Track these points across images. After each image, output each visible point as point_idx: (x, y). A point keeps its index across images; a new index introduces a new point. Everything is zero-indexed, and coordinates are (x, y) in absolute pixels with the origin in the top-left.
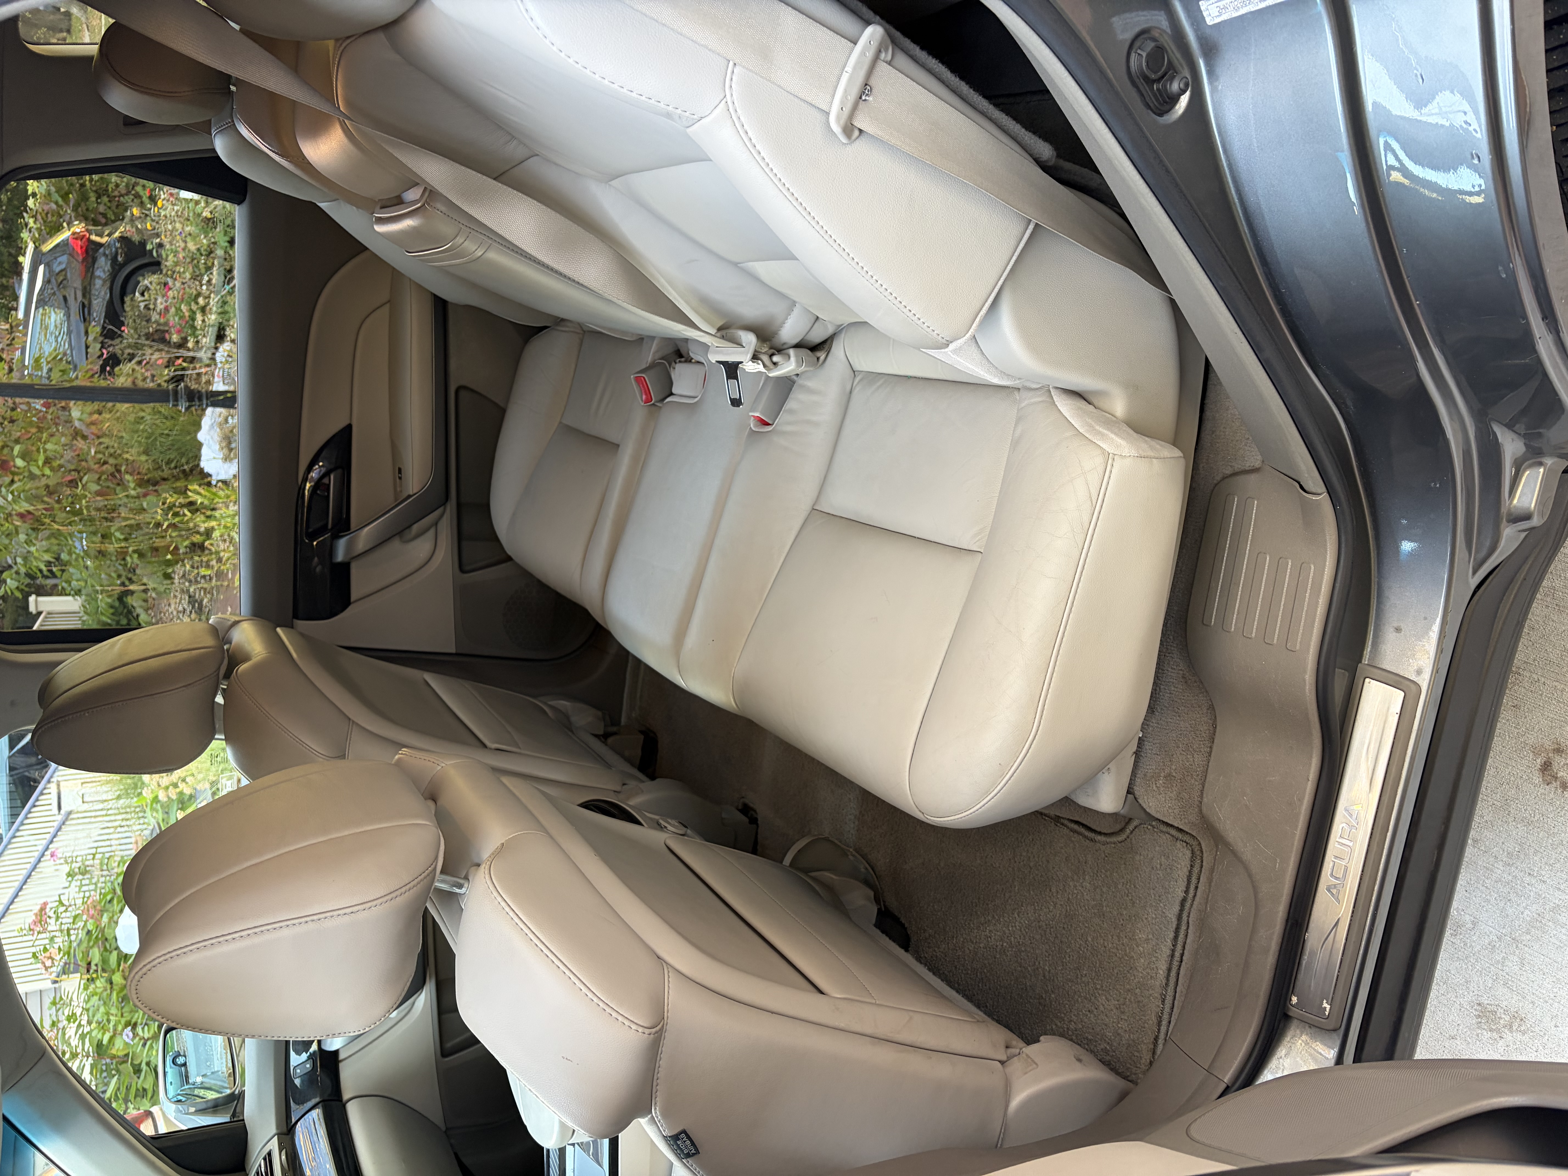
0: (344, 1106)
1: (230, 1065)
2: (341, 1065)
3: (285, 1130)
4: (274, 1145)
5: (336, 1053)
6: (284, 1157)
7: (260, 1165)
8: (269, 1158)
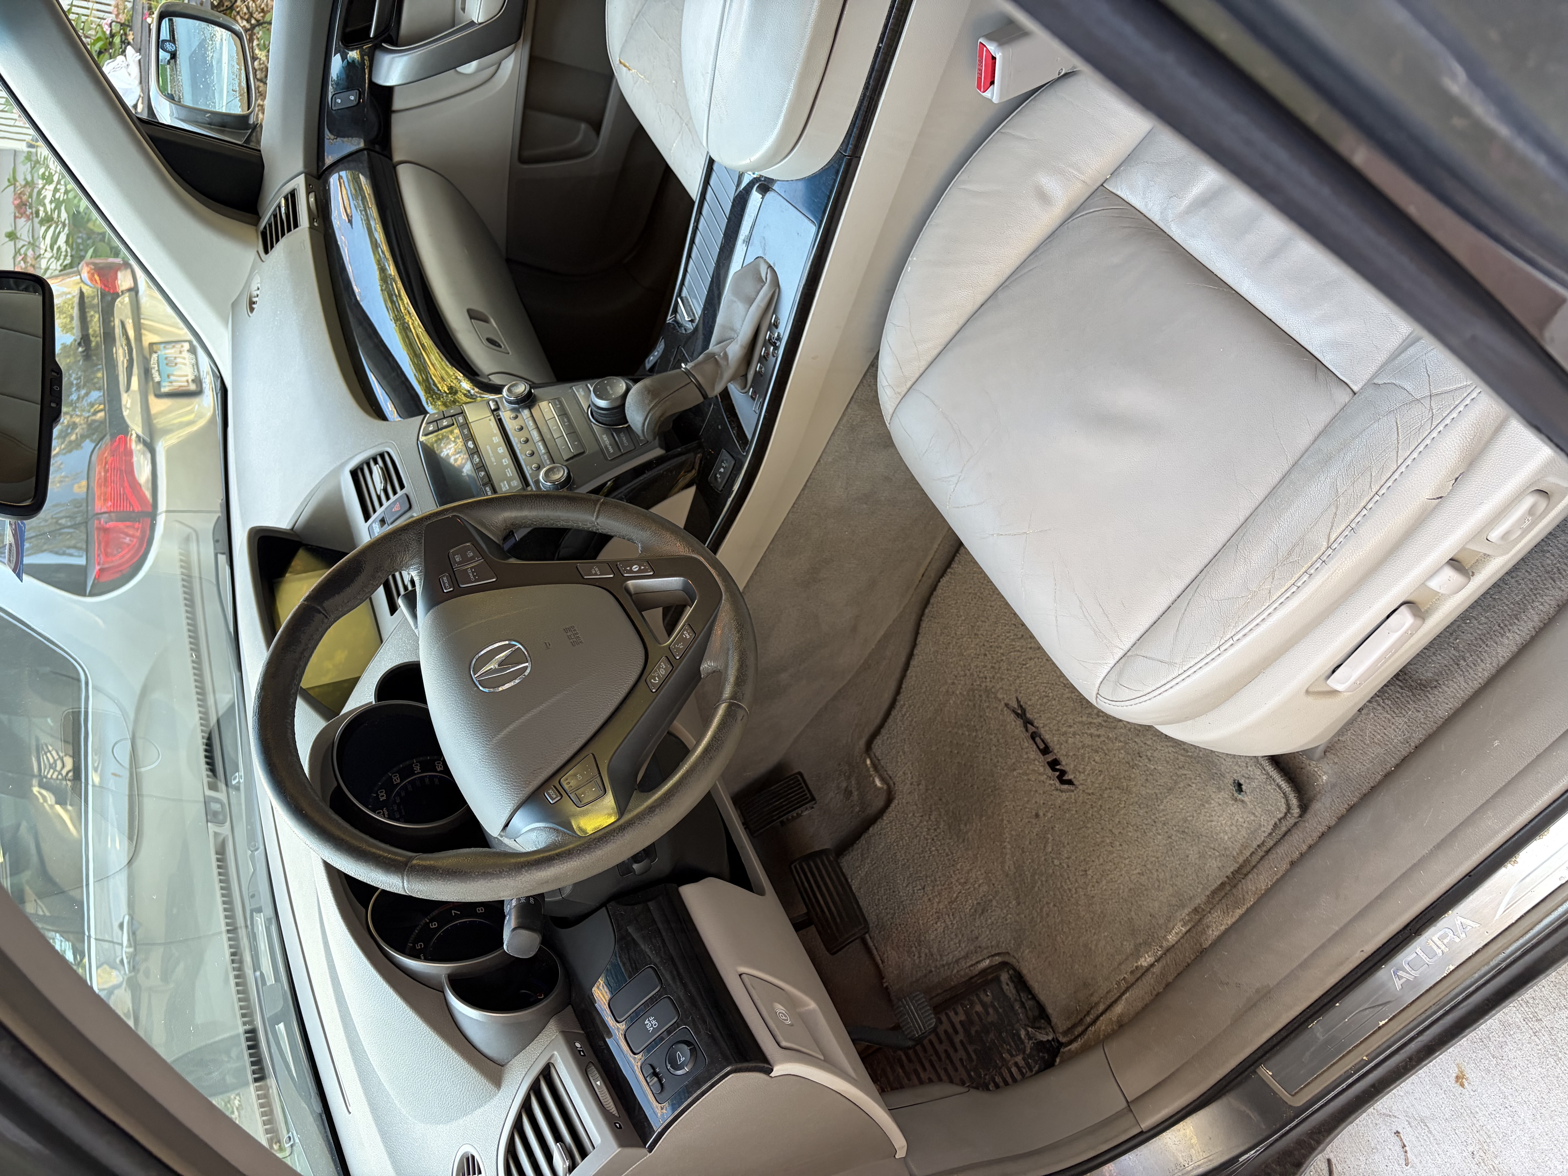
0: (394, 167)
1: (244, 84)
2: (394, 117)
3: (315, 172)
4: (300, 183)
5: (390, 89)
6: (312, 200)
7: (279, 207)
8: (292, 197)
